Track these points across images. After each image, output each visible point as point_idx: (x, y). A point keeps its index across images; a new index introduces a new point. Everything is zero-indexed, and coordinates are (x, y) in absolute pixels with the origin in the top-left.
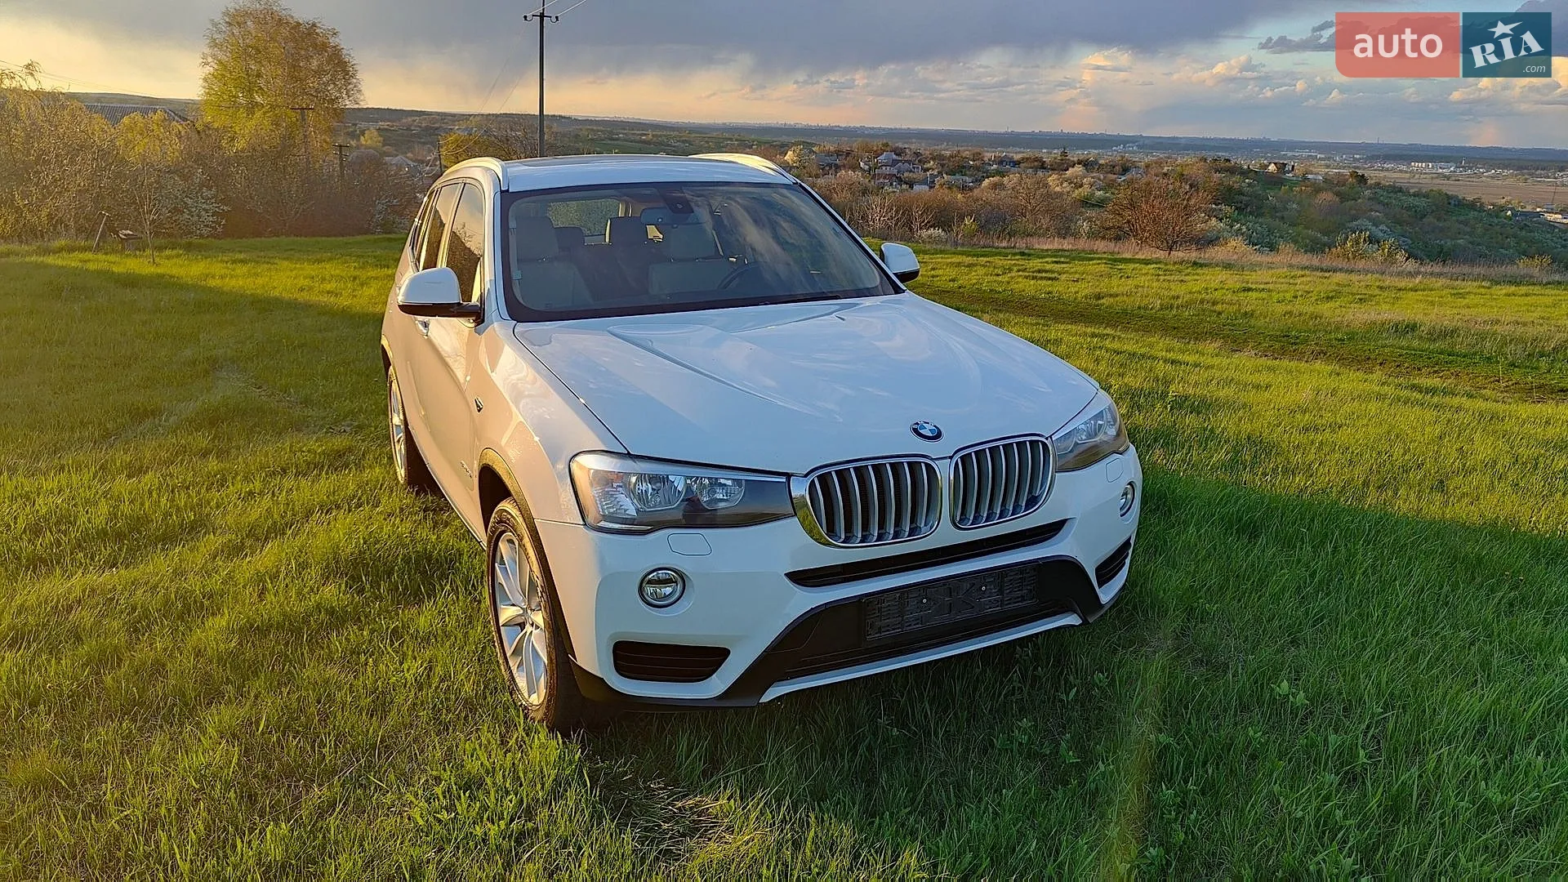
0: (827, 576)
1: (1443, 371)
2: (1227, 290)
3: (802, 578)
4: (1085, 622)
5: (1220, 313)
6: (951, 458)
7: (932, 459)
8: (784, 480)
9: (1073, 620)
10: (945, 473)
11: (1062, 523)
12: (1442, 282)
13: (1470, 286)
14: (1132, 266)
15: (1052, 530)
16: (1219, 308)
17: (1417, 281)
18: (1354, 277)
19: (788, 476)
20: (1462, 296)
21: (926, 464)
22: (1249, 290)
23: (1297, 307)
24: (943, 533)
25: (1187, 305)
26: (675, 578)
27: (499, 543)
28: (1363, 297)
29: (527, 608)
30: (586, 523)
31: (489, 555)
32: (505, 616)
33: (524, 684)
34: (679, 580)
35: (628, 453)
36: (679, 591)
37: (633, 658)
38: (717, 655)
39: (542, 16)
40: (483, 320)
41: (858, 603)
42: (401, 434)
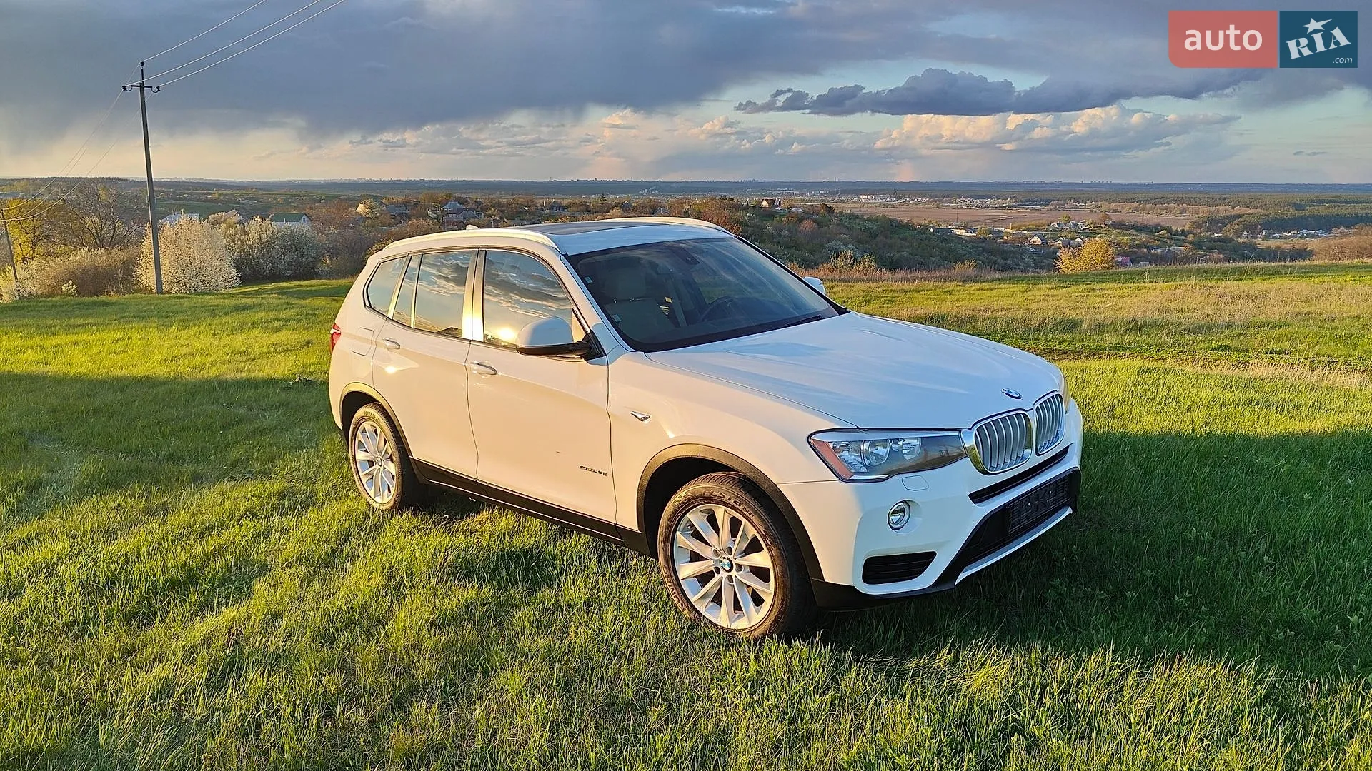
0: (985, 494)
3: (978, 497)
4: (1074, 510)
6: (1032, 409)
7: (1025, 411)
8: (958, 434)
9: (1069, 511)
10: (1033, 417)
11: (1067, 448)
12: (931, 285)
13: (950, 286)
15: (1065, 451)
17: (915, 283)
19: (959, 430)
20: (951, 293)
21: (1023, 414)
24: (1033, 460)
26: (905, 507)
27: (688, 515)
28: (888, 298)
29: (724, 558)
30: (840, 478)
31: (668, 527)
32: (687, 570)
33: (722, 617)
34: (906, 509)
35: (858, 428)
36: (906, 517)
37: (876, 569)
38: (928, 558)
39: (142, 87)
40: (602, 353)
41: (1004, 509)
42: (376, 466)
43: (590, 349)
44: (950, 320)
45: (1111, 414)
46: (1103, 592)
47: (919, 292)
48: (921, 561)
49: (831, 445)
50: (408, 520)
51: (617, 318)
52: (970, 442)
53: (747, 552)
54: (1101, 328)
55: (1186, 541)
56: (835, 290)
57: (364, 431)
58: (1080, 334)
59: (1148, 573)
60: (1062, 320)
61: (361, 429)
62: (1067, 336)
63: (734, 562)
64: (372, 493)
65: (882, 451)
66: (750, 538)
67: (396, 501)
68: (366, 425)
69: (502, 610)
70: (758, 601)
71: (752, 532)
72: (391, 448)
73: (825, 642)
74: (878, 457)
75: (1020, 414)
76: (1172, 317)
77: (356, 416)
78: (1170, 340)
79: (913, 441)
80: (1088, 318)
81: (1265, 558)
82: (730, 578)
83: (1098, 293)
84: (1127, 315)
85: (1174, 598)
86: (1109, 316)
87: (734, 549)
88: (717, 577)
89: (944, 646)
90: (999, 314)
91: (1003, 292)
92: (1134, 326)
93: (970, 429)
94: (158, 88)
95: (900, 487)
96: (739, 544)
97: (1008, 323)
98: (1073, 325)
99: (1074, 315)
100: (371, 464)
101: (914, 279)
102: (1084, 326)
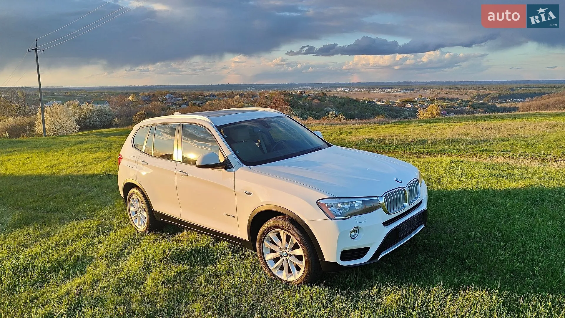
0: (389, 222)
3: (386, 224)
4: (426, 226)
6: (407, 187)
7: (404, 187)
8: (377, 198)
9: (423, 226)
10: (407, 190)
11: (421, 201)
12: (367, 125)
13: (375, 126)
15: (421, 203)
17: (360, 125)
18: (343, 126)
19: (378, 197)
20: (375, 129)
24: (408, 207)
26: (356, 230)
27: (268, 234)
28: (349, 132)
29: (284, 251)
30: (330, 219)
31: (261, 239)
32: (269, 257)
33: (283, 276)
34: (357, 230)
35: (337, 197)
36: (357, 233)
37: (346, 255)
38: (367, 249)
39: (36, 50)
40: (231, 167)
41: (397, 228)
42: (138, 213)
43: (227, 165)
44: (375, 140)
45: (440, 182)
46: (438, 259)
47: (362, 129)
48: (364, 251)
49: (326, 204)
50: (152, 236)
51: (237, 152)
52: (382, 201)
53: (293, 249)
54: (435, 143)
55: (470, 237)
57: (133, 199)
58: (427, 145)
59: (455, 251)
60: (420, 140)
61: (132, 198)
62: (422, 146)
63: (288, 253)
64: (137, 224)
65: (347, 206)
66: (294, 243)
67: (147, 228)
68: (134, 196)
69: (192, 275)
70: (298, 269)
71: (295, 241)
72: (145, 206)
73: (326, 286)
74: (345, 209)
75: (402, 189)
76: (464, 138)
77: (129, 192)
78: (463, 147)
79: (359, 202)
80: (431, 139)
81: (502, 243)
82: (287, 260)
83: (434, 128)
84: (446, 137)
85: (466, 261)
86: (438, 137)
87: (288, 248)
88: (281, 259)
89: (374, 285)
90: (394, 138)
91: (396, 128)
92: (449, 142)
93: (382, 196)
94: (43, 50)
95: (355, 221)
96: (290, 246)
97: (398, 141)
98: (424, 142)
99: (424, 137)
100: (136, 212)
101: (360, 123)
102: (429, 142)
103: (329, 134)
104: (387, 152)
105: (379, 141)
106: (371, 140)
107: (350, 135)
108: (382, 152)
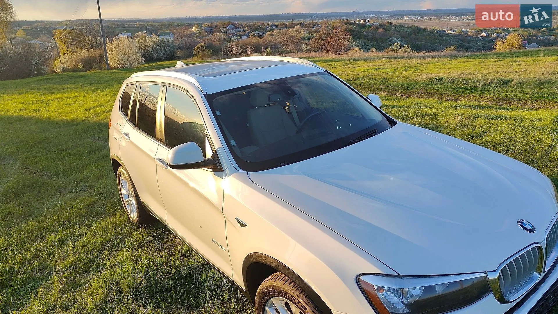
1: (463, 95)
2: (372, 69)
5: (375, 79)
7: (539, 243)
8: (484, 275)
12: (436, 60)
13: (445, 60)
14: (333, 63)
16: (374, 77)
17: (429, 60)
18: (409, 61)
20: (445, 64)
21: (537, 247)
22: (379, 69)
23: (399, 74)
25: (363, 78)
27: (271, 300)
28: (416, 68)
35: (397, 273)
40: (221, 170)
44: (445, 80)
47: (430, 64)
49: (376, 286)
54: (522, 84)
56: (391, 63)
57: (122, 180)
58: (511, 87)
60: (501, 80)
61: (121, 178)
62: (505, 89)
64: (129, 212)
67: (137, 220)
77: (118, 171)
80: (515, 78)
83: (517, 63)
86: (524, 77)
90: (469, 76)
91: (471, 64)
92: (539, 83)
93: (494, 271)
97: (474, 82)
98: (507, 82)
99: (505, 77)
100: (129, 196)
101: (428, 57)
102: (513, 83)
103: (393, 70)
104: (461, 96)
105: (452, 81)
106: (441, 79)
107: (416, 72)
108: (455, 96)
